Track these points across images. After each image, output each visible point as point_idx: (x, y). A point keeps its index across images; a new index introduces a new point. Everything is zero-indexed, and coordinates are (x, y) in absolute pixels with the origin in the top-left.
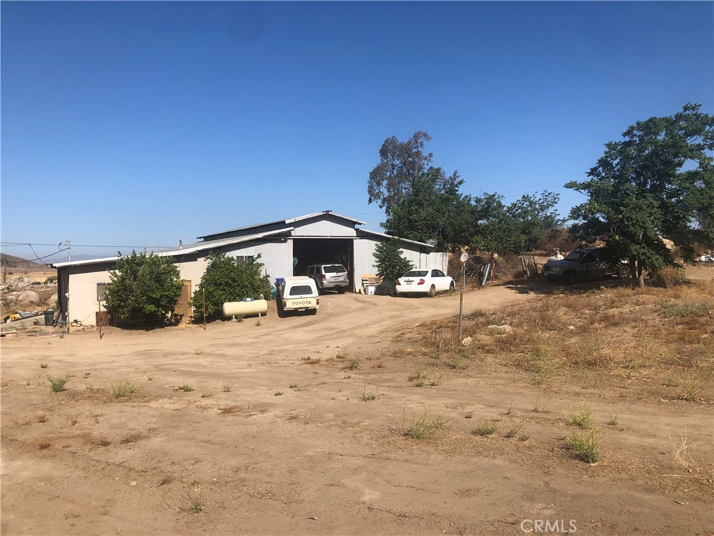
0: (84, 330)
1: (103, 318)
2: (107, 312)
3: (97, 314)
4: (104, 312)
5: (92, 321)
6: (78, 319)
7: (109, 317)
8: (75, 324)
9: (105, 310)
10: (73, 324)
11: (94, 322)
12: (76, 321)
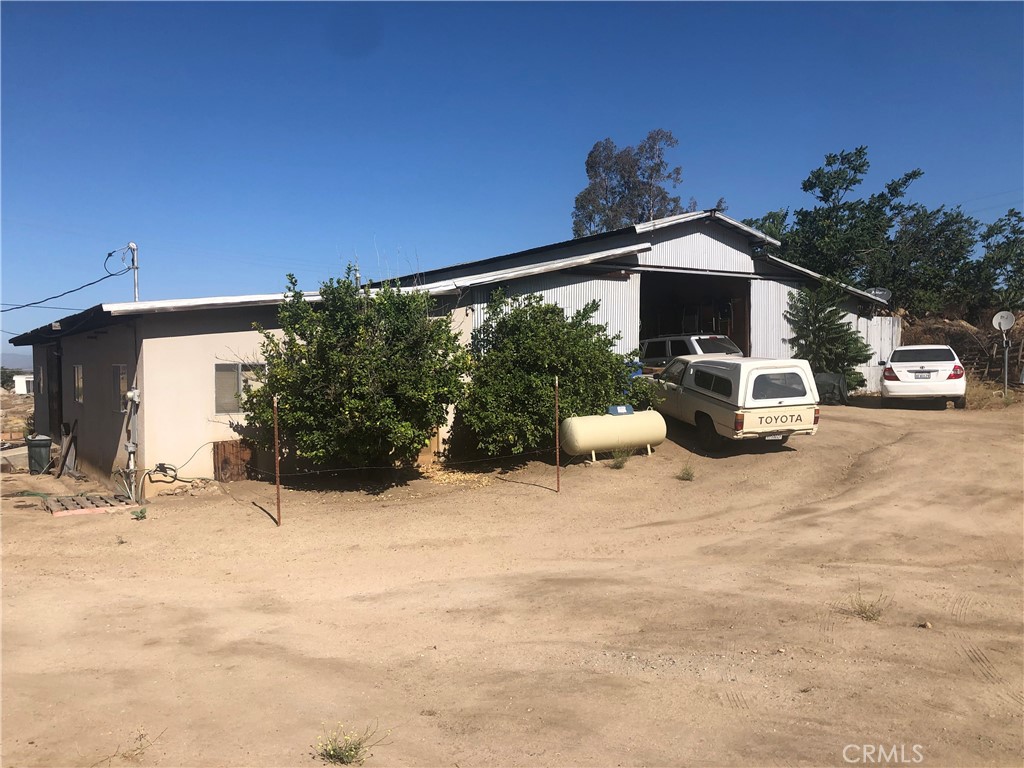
0: (187, 494)
1: (233, 459)
2: (242, 441)
3: (217, 446)
4: (233, 444)
5: (204, 466)
6: (167, 462)
7: (247, 455)
8: (159, 476)
9: (237, 437)
10: (155, 477)
11: (208, 471)
12: (162, 468)
